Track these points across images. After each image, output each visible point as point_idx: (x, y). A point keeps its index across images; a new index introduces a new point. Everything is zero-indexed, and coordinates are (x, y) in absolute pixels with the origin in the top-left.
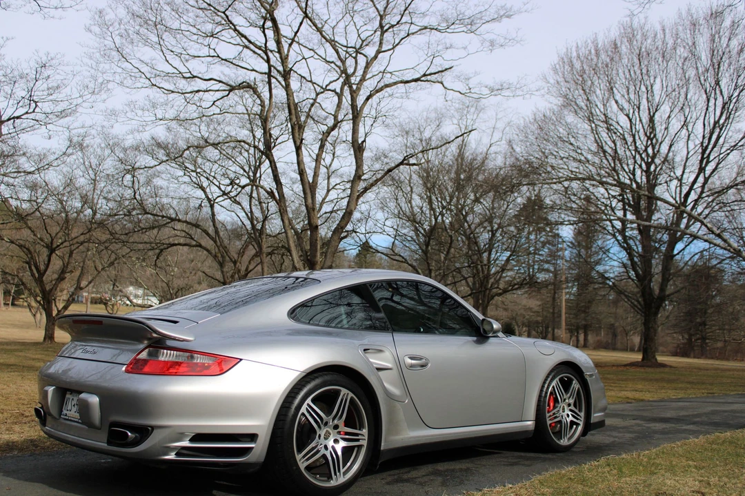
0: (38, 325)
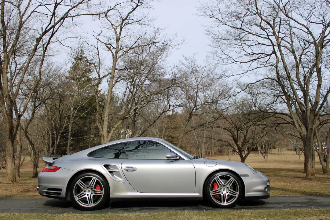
0: (266, 161)
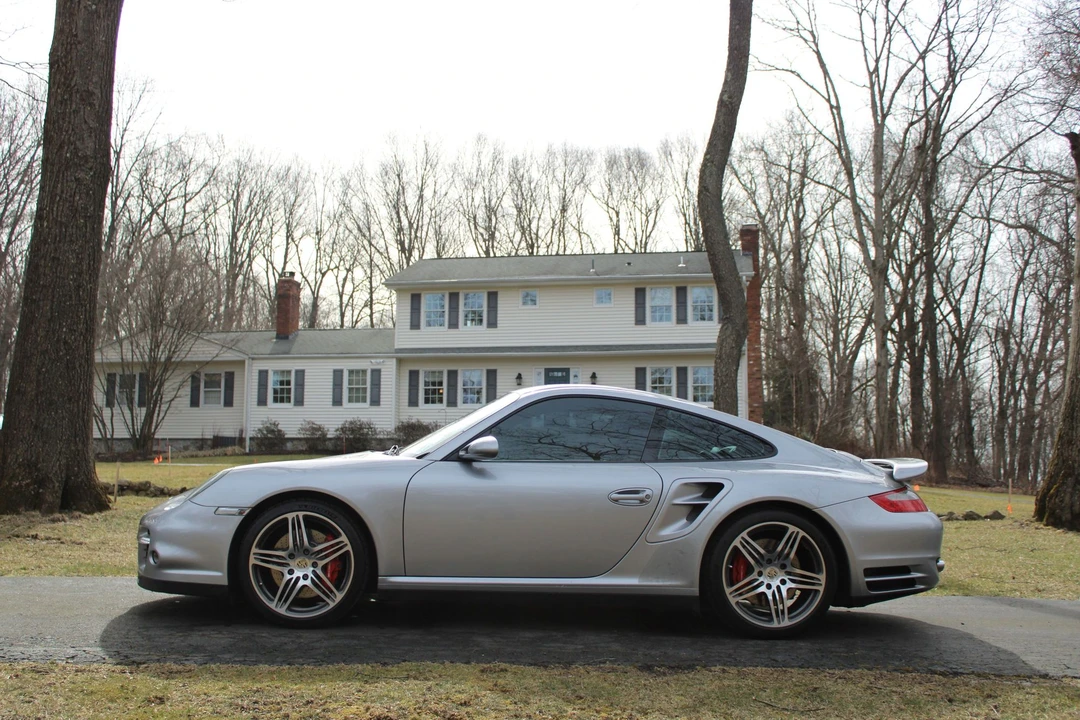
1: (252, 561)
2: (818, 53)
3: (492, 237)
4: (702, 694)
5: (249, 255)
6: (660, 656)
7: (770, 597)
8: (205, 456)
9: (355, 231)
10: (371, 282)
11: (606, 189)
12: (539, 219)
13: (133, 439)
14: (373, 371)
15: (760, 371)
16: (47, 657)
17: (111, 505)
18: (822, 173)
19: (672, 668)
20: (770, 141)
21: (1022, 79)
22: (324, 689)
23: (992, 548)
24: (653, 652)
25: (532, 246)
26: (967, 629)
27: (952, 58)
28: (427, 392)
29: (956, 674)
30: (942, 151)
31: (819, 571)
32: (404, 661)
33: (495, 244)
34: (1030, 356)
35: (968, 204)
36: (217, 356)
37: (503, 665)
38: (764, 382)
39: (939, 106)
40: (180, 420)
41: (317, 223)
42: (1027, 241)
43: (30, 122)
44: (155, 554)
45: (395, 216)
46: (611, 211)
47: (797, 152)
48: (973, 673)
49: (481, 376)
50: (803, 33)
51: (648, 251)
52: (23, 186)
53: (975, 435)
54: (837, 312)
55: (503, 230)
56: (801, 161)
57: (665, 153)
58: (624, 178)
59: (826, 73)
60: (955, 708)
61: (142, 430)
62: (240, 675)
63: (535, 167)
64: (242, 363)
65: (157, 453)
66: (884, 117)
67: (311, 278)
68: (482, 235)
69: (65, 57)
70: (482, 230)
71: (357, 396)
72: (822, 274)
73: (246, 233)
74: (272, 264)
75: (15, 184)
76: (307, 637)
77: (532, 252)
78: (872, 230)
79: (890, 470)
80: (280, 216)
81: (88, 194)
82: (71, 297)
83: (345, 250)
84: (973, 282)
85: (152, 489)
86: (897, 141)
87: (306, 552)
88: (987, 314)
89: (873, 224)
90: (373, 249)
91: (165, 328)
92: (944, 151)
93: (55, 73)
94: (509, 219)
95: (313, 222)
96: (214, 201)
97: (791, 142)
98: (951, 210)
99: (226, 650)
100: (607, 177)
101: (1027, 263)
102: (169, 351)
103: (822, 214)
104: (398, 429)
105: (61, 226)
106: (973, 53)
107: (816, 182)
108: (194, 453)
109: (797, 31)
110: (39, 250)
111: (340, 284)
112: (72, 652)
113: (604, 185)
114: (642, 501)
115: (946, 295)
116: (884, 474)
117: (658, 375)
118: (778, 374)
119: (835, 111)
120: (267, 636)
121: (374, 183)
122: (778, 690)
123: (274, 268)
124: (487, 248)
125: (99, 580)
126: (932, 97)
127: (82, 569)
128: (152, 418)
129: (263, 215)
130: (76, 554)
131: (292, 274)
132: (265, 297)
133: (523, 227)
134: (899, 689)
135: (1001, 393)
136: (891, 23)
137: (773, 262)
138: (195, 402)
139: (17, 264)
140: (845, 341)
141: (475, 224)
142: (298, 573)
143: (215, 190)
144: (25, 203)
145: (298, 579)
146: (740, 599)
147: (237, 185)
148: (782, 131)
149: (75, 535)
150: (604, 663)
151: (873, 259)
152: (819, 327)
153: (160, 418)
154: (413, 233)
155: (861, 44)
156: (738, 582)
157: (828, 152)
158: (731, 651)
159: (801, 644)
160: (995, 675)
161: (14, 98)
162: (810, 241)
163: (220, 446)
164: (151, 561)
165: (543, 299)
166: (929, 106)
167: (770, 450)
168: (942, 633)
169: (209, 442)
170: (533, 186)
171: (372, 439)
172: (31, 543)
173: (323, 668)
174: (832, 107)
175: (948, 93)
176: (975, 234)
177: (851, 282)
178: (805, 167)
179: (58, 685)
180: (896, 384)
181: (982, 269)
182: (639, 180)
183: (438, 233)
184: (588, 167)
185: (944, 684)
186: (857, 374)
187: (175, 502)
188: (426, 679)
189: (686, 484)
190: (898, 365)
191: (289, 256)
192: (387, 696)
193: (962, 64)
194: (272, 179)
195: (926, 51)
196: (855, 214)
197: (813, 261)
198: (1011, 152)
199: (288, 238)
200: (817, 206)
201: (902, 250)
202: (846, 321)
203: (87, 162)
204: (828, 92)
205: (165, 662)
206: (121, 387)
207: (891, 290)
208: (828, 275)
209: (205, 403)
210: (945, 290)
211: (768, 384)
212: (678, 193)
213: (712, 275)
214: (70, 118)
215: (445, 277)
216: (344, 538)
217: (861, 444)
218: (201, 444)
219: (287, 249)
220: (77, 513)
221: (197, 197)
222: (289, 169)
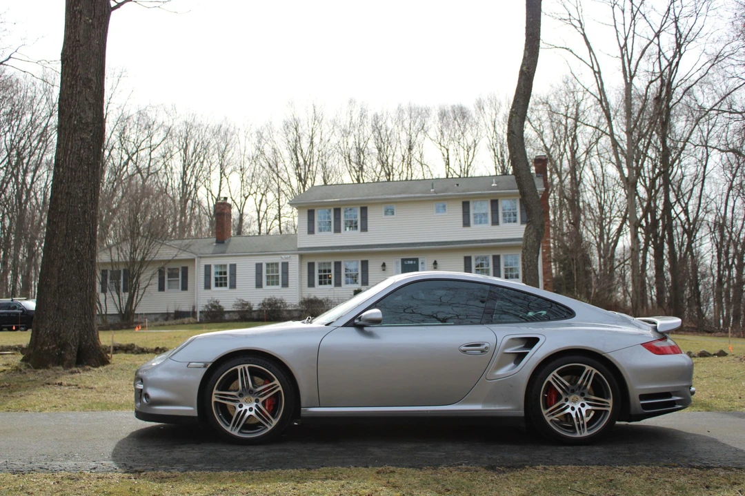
1: (214, 399)
2: (584, 35)
3: (361, 169)
4: (533, 486)
5: (195, 186)
6: (499, 459)
7: (574, 416)
8: (169, 325)
9: (267, 168)
10: (279, 202)
11: (439, 133)
12: (394, 155)
13: (120, 315)
14: (283, 264)
15: (550, 256)
16: (77, 468)
17: (110, 361)
18: (589, 118)
19: (509, 467)
20: (552, 97)
21: (728, 49)
22: (269, 487)
23: (722, 377)
24: (494, 457)
25: (389, 175)
26: (714, 435)
27: (678, 36)
28: (320, 277)
29: (709, 468)
30: (673, 100)
31: (608, 397)
32: (322, 466)
33: (364, 174)
34: (739, 240)
35: (692, 137)
36: (176, 256)
37: (392, 468)
38: (552, 264)
39: (670, 69)
40: (152, 300)
41: (241, 163)
42: (734, 161)
43: (45, 101)
44: (147, 396)
45: (294, 157)
46: (443, 148)
47: (571, 104)
48: (720, 467)
49: (357, 265)
50: (573, 22)
51: (469, 176)
52: (41, 144)
53: (701, 297)
54: (602, 213)
55: (369, 164)
56: (574, 110)
57: (479, 107)
58: (451, 125)
59: (590, 49)
60: (712, 492)
61: (126, 308)
62: (210, 478)
63: (389, 120)
64: (193, 260)
65: (137, 323)
66: (632, 78)
67: (238, 201)
68: (354, 168)
69: (72, 56)
70: (354, 165)
71: (272, 281)
72: (590, 188)
73: (193, 171)
74: (211, 192)
75: (36, 142)
76: (254, 451)
77: (389, 179)
78: (625, 157)
79: (654, 325)
80: (216, 159)
81: (89, 148)
82: (79, 219)
83: (260, 180)
84: (697, 190)
85: (136, 349)
86: (641, 94)
87: (251, 392)
88: (707, 212)
89: (626, 153)
90: (280, 180)
91: (140, 238)
92: (674, 100)
93: (65, 67)
94: (373, 157)
95: (239, 162)
96: (170, 150)
97: (567, 97)
98: (680, 140)
99: (198, 462)
100: (440, 125)
101: (734, 176)
102: (144, 253)
103: (590, 146)
104: (302, 303)
105: (72, 171)
106: (693, 31)
107: (584, 124)
108: (162, 323)
109: (569, 20)
110: (57, 188)
111: (258, 204)
112: (93, 464)
113: (437, 131)
114: (482, 351)
115: (678, 200)
116: (650, 328)
117: (479, 262)
118: (562, 258)
119: (597, 75)
120: (226, 451)
121: (279, 135)
122: (585, 482)
123: (212, 195)
124: (358, 177)
125: (107, 414)
126: (665, 63)
127: (94, 406)
128: (133, 300)
129: (204, 159)
130: (90, 395)
131: (226, 198)
132: (207, 214)
133: (382, 162)
134: (670, 480)
135: (719, 267)
136: (635, 13)
137: (556, 180)
138: (161, 288)
139: (38, 197)
140: (608, 234)
141: (350, 160)
142: (246, 407)
143: (171, 143)
144: (42, 155)
145: (246, 411)
146: (553, 418)
147: (186, 138)
148: (560, 90)
149: (87, 382)
150: (461, 465)
151: (626, 176)
152: (590, 225)
153: (138, 299)
154: (307, 168)
155: (614, 27)
156: (551, 406)
157: (593, 103)
158: (549, 454)
159: (597, 448)
160: (736, 468)
161: (33, 83)
162: (582, 165)
163: (179, 318)
164: (144, 400)
165: (399, 211)
166: (663, 69)
167: (570, 313)
168: (696, 439)
169: (172, 315)
170: (388, 133)
171: (284, 310)
172: (58, 389)
173: (267, 473)
174: (595, 72)
175: (676, 60)
176: (697, 157)
177: (611, 193)
178: (577, 114)
179: (86, 488)
180: (645, 262)
181: (703, 181)
182: (462, 127)
183: (324, 167)
184: (426, 119)
185: (701, 475)
186: (617, 257)
187: (159, 359)
188: (340, 479)
189: (513, 339)
190: (646, 249)
191: (222, 186)
192: (314, 492)
193: (685, 39)
194: (209, 133)
195: (659, 32)
196: (613, 145)
197: (584, 179)
198: (722, 99)
199: (221, 173)
200: (586, 141)
201: (646, 169)
202: (608, 220)
203: (88, 126)
204: (592, 62)
205: (158, 471)
206: (111, 279)
207: (639, 198)
208: (594, 188)
209: (169, 288)
210: (677, 196)
211: (555, 265)
212: (489, 134)
213: (518, 191)
214: (76, 97)
215: (331, 198)
216: (277, 382)
217: (621, 305)
218: (166, 316)
219: (221, 181)
220: (88, 367)
221: (159, 148)
222: (221, 126)
